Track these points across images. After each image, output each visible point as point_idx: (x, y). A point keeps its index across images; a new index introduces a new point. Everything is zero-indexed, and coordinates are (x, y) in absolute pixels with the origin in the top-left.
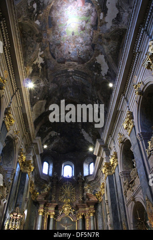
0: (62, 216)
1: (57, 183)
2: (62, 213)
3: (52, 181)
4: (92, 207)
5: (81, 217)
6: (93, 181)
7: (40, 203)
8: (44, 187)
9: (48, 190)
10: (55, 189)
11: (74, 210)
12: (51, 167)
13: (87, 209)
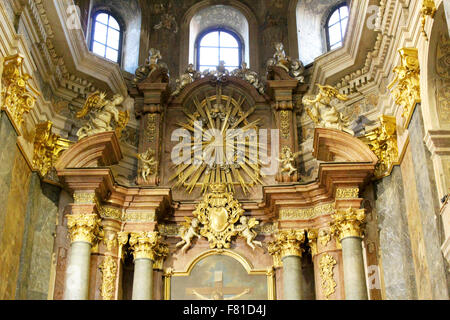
0: (196, 252)
1: (166, 99)
2: (194, 239)
3: (136, 92)
4: (349, 194)
5: (291, 251)
6: (349, 71)
7: (72, 183)
8: (94, 111)
9: (113, 122)
10: (154, 128)
11: (253, 222)
12: (134, 32)
13: (321, 209)
